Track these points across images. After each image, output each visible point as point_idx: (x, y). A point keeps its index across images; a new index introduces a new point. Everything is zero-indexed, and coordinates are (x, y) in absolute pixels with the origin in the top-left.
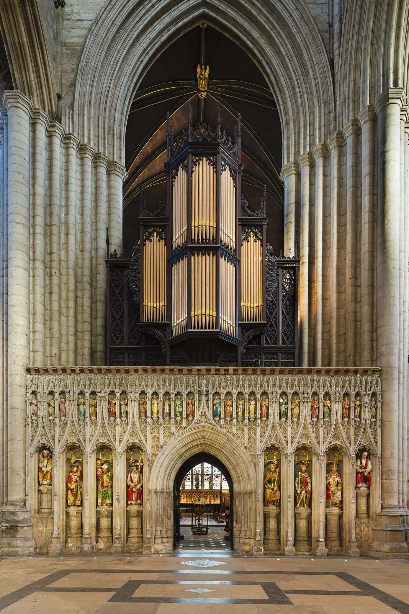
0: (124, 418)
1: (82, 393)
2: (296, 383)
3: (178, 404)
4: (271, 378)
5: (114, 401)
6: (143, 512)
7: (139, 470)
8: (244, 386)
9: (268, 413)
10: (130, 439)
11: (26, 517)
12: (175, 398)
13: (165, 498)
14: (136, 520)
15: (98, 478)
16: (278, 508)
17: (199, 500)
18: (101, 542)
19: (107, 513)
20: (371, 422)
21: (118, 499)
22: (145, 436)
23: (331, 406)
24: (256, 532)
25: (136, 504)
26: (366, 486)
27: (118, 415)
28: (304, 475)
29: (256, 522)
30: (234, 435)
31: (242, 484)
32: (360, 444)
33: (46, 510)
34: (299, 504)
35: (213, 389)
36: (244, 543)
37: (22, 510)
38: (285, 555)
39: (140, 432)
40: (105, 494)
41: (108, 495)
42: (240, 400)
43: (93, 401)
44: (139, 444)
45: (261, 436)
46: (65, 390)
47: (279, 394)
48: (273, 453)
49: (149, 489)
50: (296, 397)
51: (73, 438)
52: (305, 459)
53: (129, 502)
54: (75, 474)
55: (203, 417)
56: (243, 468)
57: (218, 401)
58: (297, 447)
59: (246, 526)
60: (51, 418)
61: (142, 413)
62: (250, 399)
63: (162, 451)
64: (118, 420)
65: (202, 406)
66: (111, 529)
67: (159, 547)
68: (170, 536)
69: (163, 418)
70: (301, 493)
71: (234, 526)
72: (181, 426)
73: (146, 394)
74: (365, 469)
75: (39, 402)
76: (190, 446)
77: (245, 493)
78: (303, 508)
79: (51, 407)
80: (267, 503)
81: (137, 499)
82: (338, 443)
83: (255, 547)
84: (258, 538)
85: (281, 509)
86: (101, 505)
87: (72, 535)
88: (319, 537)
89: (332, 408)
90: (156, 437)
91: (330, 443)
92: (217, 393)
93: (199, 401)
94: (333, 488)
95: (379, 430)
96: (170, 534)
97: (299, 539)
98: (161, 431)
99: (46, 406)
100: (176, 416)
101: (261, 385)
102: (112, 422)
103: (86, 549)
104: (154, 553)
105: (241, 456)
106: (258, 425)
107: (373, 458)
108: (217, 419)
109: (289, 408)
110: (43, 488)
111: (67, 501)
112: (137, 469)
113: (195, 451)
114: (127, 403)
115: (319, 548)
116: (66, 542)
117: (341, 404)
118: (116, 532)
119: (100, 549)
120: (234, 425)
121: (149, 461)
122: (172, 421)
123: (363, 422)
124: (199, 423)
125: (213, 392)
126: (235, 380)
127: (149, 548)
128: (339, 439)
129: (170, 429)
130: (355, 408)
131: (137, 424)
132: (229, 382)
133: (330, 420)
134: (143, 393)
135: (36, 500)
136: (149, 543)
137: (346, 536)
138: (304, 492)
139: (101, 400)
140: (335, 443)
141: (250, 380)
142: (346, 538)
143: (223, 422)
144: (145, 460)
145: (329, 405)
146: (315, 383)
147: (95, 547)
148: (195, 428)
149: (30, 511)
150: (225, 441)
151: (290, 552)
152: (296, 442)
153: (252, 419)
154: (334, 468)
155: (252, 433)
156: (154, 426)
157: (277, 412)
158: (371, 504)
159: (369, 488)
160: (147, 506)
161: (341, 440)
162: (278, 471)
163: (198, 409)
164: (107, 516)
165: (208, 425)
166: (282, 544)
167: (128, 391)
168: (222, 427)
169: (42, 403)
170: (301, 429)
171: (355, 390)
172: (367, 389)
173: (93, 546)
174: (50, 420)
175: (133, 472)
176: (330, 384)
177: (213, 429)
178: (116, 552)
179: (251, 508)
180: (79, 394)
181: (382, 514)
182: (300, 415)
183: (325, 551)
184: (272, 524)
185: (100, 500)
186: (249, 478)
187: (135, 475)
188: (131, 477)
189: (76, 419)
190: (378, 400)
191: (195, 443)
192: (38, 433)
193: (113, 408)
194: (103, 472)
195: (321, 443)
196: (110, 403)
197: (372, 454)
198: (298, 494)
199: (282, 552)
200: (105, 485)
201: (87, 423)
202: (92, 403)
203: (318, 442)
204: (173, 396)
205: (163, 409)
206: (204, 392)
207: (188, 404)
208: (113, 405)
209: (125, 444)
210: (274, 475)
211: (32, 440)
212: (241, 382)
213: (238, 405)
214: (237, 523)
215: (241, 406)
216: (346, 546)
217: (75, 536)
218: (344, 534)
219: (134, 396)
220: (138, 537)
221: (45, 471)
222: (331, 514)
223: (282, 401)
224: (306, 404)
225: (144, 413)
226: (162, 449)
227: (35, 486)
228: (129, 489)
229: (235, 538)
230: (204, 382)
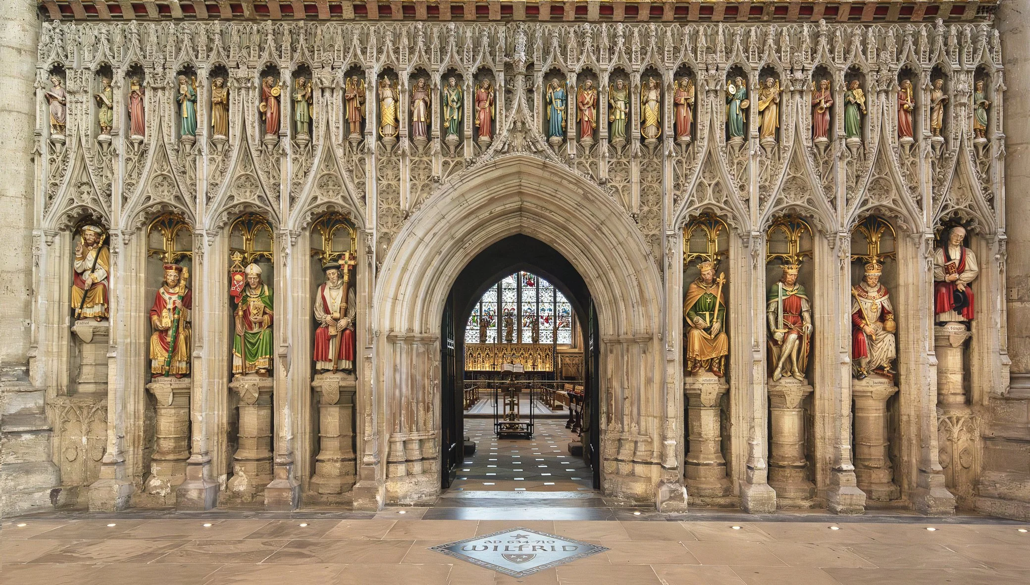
0: (302, 137)
1: (188, 71)
2: (770, 41)
3: (450, 99)
4: (701, 29)
5: (274, 92)
6: (355, 392)
7: (346, 278)
8: (629, 52)
9: (694, 125)
10: (318, 193)
11: (31, 405)
12: (443, 85)
13: (418, 355)
14: (337, 415)
15: (235, 301)
16: (723, 380)
17: (512, 363)
18: (241, 473)
19: (256, 395)
20: (975, 146)
21: (284, 357)
22: (361, 185)
23: (865, 103)
24: (663, 446)
25: (336, 371)
26: (962, 319)
27: (286, 127)
28: (792, 291)
29: (664, 418)
30: (602, 183)
31: (623, 316)
32: (945, 207)
33: (91, 388)
34: (779, 370)
35: (545, 60)
36: (632, 474)
37: (17, 388)
38: (746, 510)
39: (345, 174)
40: (253, 345)
41: (262, 346)
42: (617, 89)
43: (219, 90)
44: (342, 207)
45: (677, 186)
46: (143, 62)
47: (725, 72)
48: (706, 235)
49: (370, 330)
50: (771, 80)
51: (166, 193)
52: (792, 250)
53: (319, 366)
54: (171, 291)
55: (519, 134)
56: (626, 273)
57: (560, 91)
58: (774, 216)
59: (634, 429)
60: (103, 137)
61: (352, 125)
62: (646, 86)
63: (405, 228)
64: (286, 142)
65: (516, 106)
66: (269, 439)
67: (400, 488)
68: (430, 456)
69: (411, 138)
70: (784, 340)
71: (603, 426)
72: (457, 159)
73: (364, 72)
74: (959, 273)
75: (69, 92)
76: (484, 214)
77: (634, 341)
78: (791, 380)
79: (104, 109)
80: (694, 367)
81: (339, 357)
82: (885, 203)
83: (664, 488)
84: (671, 462)
85: (733, 382)
86: (242, 374)
87: (163, 453)
88: (837, 460)
89: (870, 108)
90: (391, 190)
91: (865, 202)
92: (555, 73)
93: (508, 91)
94: (870, 326)
95: (998, 169)
96: (433, 449)
97: (781, 463)
98: (405, 172)
99: (91, 105)
100: (445, 131)
101: (676, 50)
102: (271, 147)
103: (193, 494)
104: (386, 505)
105: (621, 239)
106: (670, 156)
107: (979, 246)
108: (556, 139)
109: (752, 110)
110: (83, 328)
111: (149, 363)
112: (341, 276)
113: (498, 230)
114: (312, 97)
115: (842, 490)
116: (147, 474)
117: (894, 98)
118: (282, 446)
119: (237, 495)
120: (604, 157)
121: (370, 252)
122: (436, 145)
123: (954, 146)
124: (508, 152)
125: (545, 69)
126: (604, 34)
127: (371, 492)
128: (887, 191)
129: (428, 168)
130: (932, 109)
131: (339, 152)
132: (588, 39)
133: (863, 141)
134: (355, 71)
135: (65, 359)
136: (371, 477)
137: (909, 455)
138: (793, 336)
139: (240, 89)
140: (877, 203)
141: (645, 36)
142: (909, 462)
143: (572, 149)
144: (361, 253)
145: (861, 101)
146: (823, 41)
147: (223, 488)
148: (495, 166)
149: (44, 390)
150: (579, 199)
151: (762, 502)
152: (771, 201)
153: (652, 140)
154: (874, 273)
155: (650, 179)
156: (384, 158)
157: (720, 120)
158: (975, 369)
159: (968, 325)
160: (368, 375)
161: (894, 194)
162: (721, 279)
163: (504, 112)
164: (258, 404)
165: (532, 156)
166: (735, 478)
167: (314, 64)
168: (569, 162)
169: (77, 96)
170: (784, 167)
171: (930, 60)
172: (964, 56)
173: (220, 485)
174: (100, 143)
175: (329, 284)
176: (864, 43)
177: (545, 166)
178: (279, 503)
179: (649, 381)
180: (179, 73)
181: (1012, 396)
182: (784, 127)
183: (860, 497)
184: (708, 423)
185: (238, 361)
186: (643, 301)
187: (334, 293)
188: (324, 298)
189: (170, 138)
190: (993, 86)
191: (498, 209)
192: (66, 178)
193: (274, 110)
194: (247, 285)
195: (840, 203)
196: (264, 97)
197: (977, 234)
198: (775, 342)
199: (735, 500)
200: (252, 318)
201: (200, 151)
202: (219, 95)
203: (833, 202)
204: (436, 78)
205: (411, 114)
206: (522, 68)
207: (477, 100)
208: (273, 101)
209: (306, 208)
210: (712, 290)
211: (51, 198)
212: (621, 41)
213: (612, 101)
214: (609, 420)
215: (621, 105)
216: (910, 484)
217: (171, 457)
218: (904, 449)
219: (330, 77)
220: (343, 460)
221: (89, 282)
222: (864, 395)
223: (732, 89)
224: (797, 97)
225: (358, 124)
226: (407, 223)
227: (61, 321)
228: (319, 331)
229: (606, 459)
230: (521, 40)
